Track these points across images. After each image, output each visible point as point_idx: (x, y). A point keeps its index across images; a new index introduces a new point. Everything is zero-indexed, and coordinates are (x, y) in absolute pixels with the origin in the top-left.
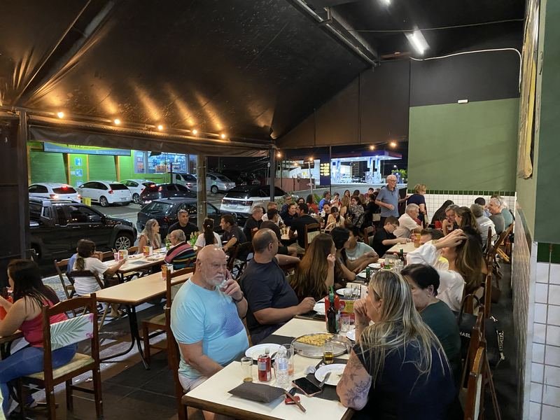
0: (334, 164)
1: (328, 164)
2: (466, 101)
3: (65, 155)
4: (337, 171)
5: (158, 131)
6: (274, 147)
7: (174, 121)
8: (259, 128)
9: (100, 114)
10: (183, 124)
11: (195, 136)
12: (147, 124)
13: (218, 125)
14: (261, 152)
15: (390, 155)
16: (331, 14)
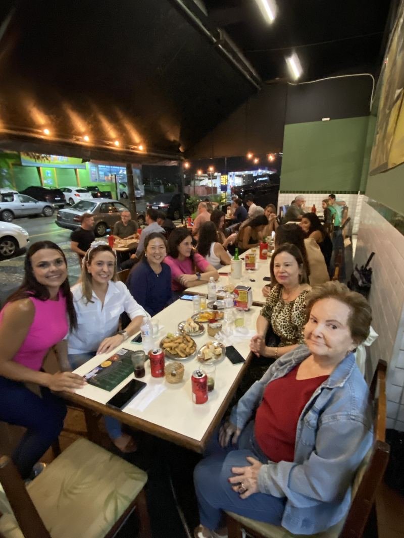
0: (231, 176)
1: (226, 176)
2: (328, 119)
3: (38, 168)
4: (233, 181)
5: (84, 142)
6: (182, 158)
7: (98, 132)
8: (169, 142)
9: (30, 125)
10: (106, 136)
11: (117, 147)
12: (75, 135)
13: (136, 137)
14: (173, 162)
15: (269, 170)
16: (223, 35)
